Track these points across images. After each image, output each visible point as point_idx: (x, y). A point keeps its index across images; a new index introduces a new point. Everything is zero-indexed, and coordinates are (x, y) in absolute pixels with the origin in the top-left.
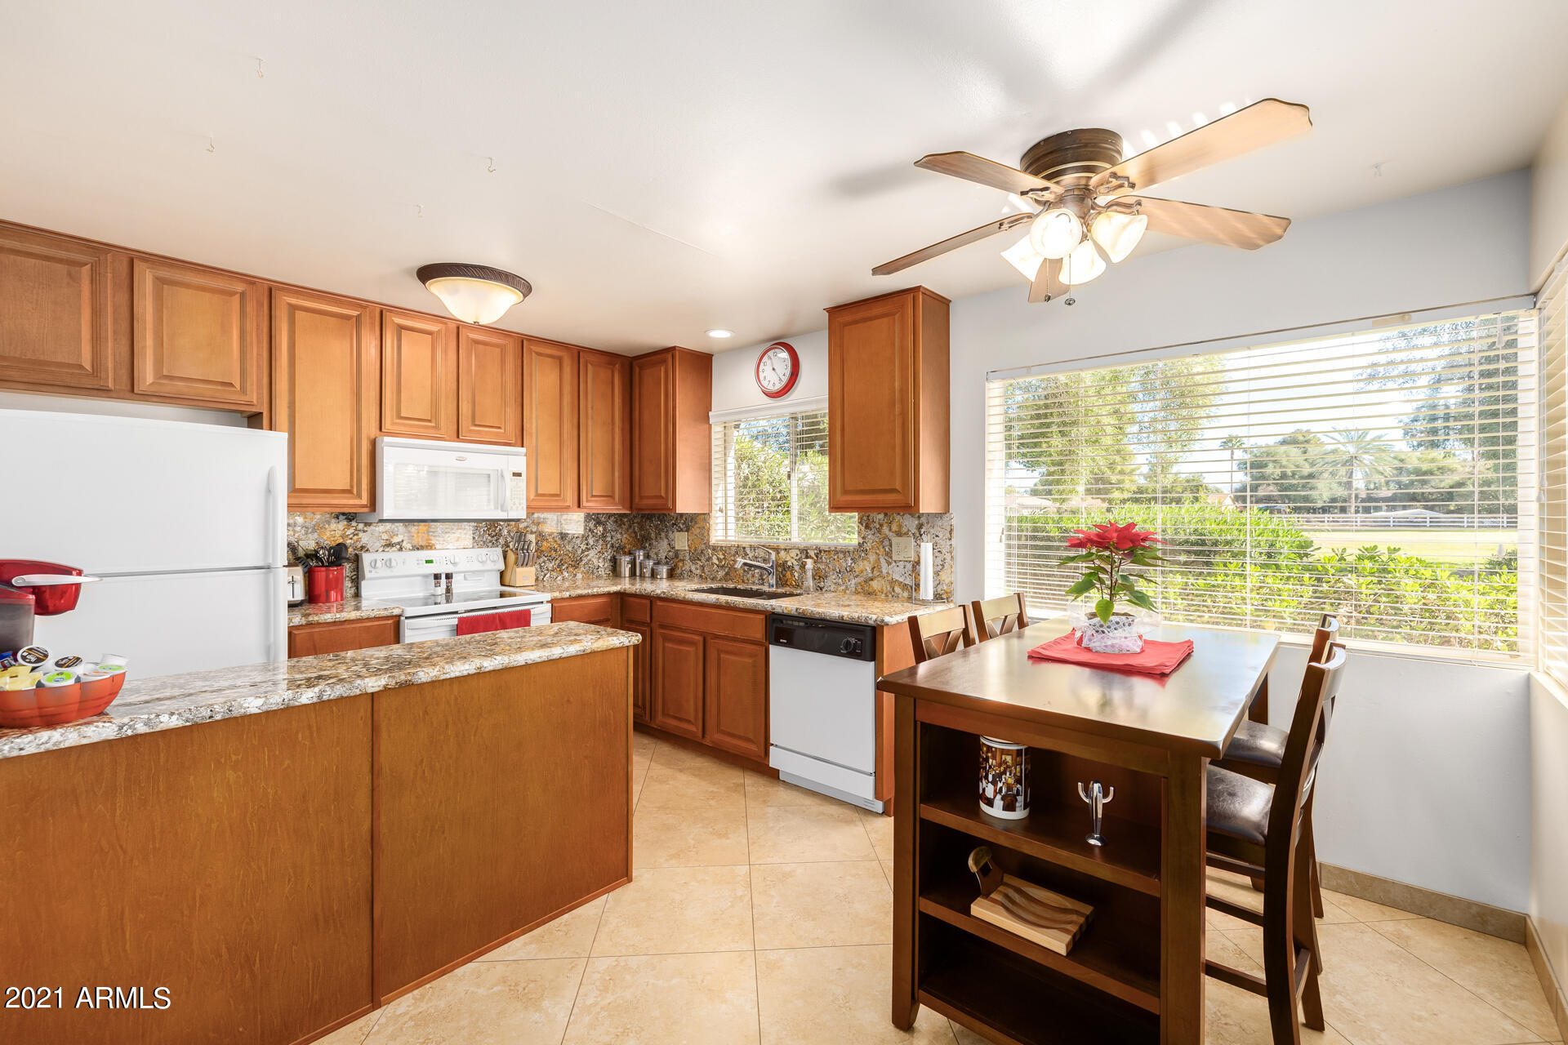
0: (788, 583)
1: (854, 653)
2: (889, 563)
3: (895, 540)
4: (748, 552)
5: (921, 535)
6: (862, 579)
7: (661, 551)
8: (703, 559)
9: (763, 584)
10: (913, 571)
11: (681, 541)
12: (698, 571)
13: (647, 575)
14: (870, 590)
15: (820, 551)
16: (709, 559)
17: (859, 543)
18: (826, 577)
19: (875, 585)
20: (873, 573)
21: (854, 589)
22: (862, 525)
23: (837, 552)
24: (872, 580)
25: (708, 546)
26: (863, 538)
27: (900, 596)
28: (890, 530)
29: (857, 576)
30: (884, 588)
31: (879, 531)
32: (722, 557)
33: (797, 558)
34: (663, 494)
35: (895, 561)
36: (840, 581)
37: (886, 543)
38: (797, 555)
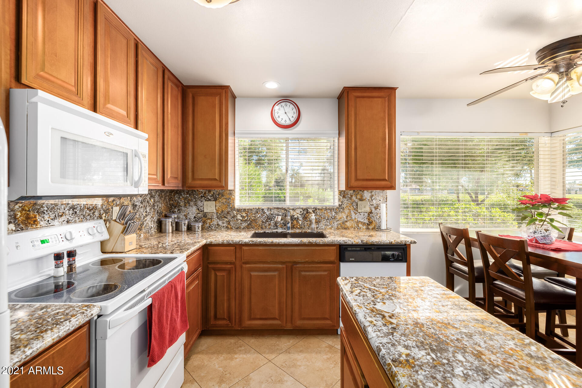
0: (295, 227)
1: (397, 259)
2: (356, 214)
3: (360, 203)
4: (266, 212)
5: (372, 200)
6: (341, 222)
7: (190, 213)
8: (229, 217)
9: (277, 229)
10: (368, 216)
11: (210, 207)
12: (225, 224)
13: (183, 230)
14: (346, 227)
15: (316, 209)
16: (234, 217)
17: (339, 205)
18: (320, 222)
19: (348, 224)
20: (347, 218)
21: (336, 227)
22: (341, 196)
23: (326, 209)
24: (347, 222)
25: (233, 209)
26: (341, 202)
27: (361, 228)
28: (356, 198)
29: (338, 221)
30: (353, 225)
31: (351, 198)
32: (245, 215)
33: (301, 213)
34: (217, 177)
35: (359, 213)
36: (328, 223)
37: (354, 204)
38: (301, 212)
